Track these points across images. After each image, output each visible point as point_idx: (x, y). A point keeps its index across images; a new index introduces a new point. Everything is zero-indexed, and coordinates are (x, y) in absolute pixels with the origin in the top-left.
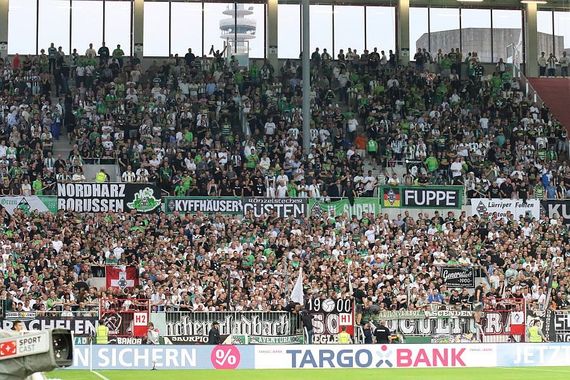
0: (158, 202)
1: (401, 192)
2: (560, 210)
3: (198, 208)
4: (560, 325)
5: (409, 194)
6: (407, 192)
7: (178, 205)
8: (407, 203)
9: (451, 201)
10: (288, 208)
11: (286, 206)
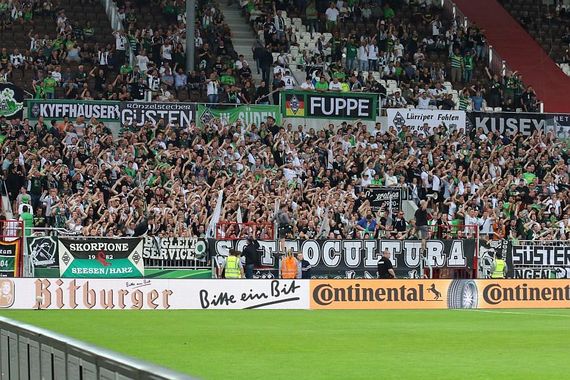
0: (20, 106)
1: (305, 98)
2: (488, 124)
3: (68, 114)
4: (518, 259)
5: (315, 102)
6: (313, 99)
7: (43, 110)
8: (312, 112)
9: (363, 111)
10: (173, 115)
11: (171, 112)
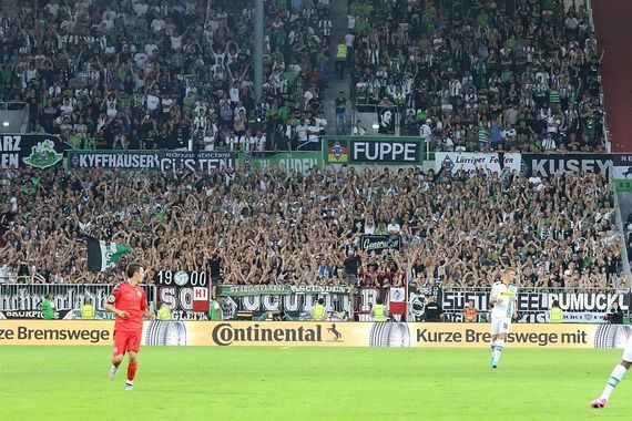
0: (59, 156)
2: (546, 167)
3: (107, 164)
5: (359, 147)
6: (356, 144)
7: (83, 161)
8: (356, 158)
9: (409, 155)
10: (212, 163)
11: (210, 160)
